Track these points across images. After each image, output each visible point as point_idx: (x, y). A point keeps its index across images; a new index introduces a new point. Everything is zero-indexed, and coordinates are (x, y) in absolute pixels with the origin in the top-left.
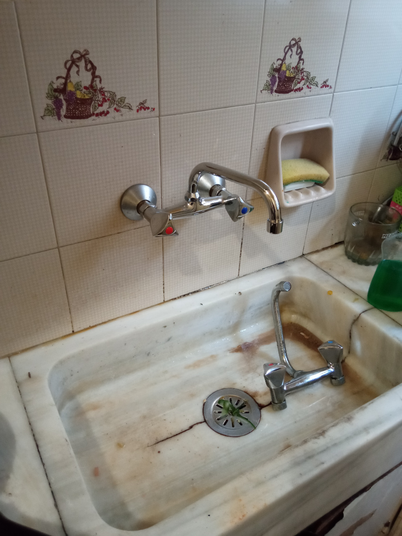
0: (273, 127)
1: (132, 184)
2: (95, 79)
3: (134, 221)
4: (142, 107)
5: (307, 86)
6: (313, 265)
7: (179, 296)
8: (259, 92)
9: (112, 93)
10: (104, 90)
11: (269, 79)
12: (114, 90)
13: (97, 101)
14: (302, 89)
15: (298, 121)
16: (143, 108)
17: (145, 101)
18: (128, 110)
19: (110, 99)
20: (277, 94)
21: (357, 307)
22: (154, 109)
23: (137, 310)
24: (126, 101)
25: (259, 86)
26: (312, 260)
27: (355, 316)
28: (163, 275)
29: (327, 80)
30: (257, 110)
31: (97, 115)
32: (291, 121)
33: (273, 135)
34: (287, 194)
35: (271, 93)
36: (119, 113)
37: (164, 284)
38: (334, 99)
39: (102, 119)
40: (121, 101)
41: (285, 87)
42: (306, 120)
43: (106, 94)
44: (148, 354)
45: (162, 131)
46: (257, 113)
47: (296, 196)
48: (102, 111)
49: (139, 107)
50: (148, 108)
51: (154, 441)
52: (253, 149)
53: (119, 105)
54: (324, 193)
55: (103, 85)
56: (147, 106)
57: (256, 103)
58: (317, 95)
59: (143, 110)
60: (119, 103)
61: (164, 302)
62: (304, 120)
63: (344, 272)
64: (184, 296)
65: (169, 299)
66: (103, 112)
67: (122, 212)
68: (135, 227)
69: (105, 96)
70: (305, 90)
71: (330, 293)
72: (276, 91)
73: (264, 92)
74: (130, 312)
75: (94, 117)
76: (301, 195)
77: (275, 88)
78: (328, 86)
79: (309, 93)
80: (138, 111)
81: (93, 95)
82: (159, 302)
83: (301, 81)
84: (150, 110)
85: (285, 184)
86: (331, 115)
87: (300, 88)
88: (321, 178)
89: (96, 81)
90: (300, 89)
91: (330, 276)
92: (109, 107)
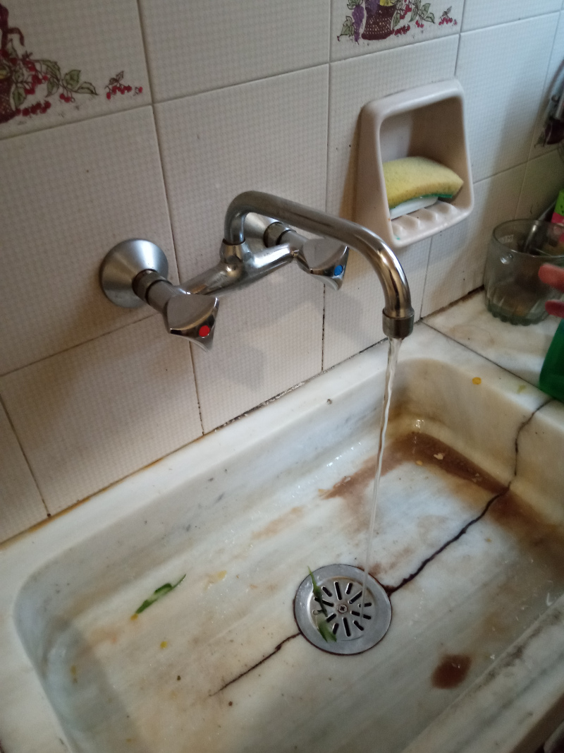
0: (362, 105)
1: (118, 240)
2: (10, 36)
3: (131, 309)
4: (117, 87)
5: (417, 23)
6: (440, 334)
7: (227, 420)
8: (335, 40)
9: (49, 64)
10: (32, 58)
11: (350, 13)
12: (53, 58)
13: (22, 82)
14: (409, 28)
15: (402, 91)
16: (120, 89)
17: (121, 75)
18: (88, 96)
19: (49, 76)
20: (366, 41)
21: (525, 401)
22: (140, 90)
23: (159, 457)
24: (83, 78)
25: (334, 28)
26: (437, 326)
27: (524, 416)
28: (197, 392)
29: (449, 10)
30: (334, 74)
31: (26, 112)
32: (392, 91)
33: (364, 120)
34: (396, 223)
35: (356, 40)
36: (71, 105)
37: (199, 407)
38: (462, 45)
39: (37, 120)
40: (72, 78)
41: (379, 26)
42: (417, 86)
43: (38, 66)
44: (188, 529)
45: (163, 131)
46: (333, 81)
47: (410, 225)
48: (34, 103)
49: (111, 87)
50: (129, 89)
51: (218, 684)
52: (332, 149)
53: (69, 86)
54: (456, 214)
55: (28, 48)
56: (126, 85)
57: (331, 60)
58: (434, 38)
59: (118, 93)
60: (68, 83)
61: (204, 435)
62: (414, 88)
63: (492, 342)
64: (236, 419)
65: (211, 429)
66: (38, 105)
67: (106, 296)
68: (136, 318)
69: (36, 71)
70: (414, 30)
71: (477, 381)
72: (364, 37)
73: (344, 38)
74: (146, 463)
75: (19, 118)
76: (420, 223)
77: (362, 31)
78: (450, 20)
79: (419, 36)
80: (108, 96)
81: (11, 72)
82: (195, 438)
83: (405, 14)
84: (132, 92)
85: (392, 207)
86: (458, 74)
87: (404, 27)
88: (449, 188)
89: (11, 40)
90: (405, 30)
91: (472, 350)
92: (50, 94)
